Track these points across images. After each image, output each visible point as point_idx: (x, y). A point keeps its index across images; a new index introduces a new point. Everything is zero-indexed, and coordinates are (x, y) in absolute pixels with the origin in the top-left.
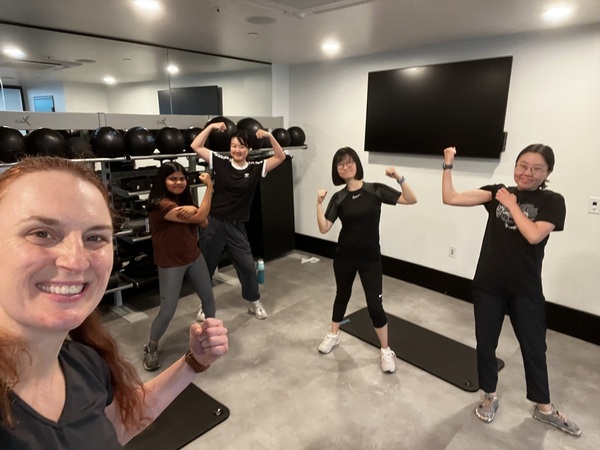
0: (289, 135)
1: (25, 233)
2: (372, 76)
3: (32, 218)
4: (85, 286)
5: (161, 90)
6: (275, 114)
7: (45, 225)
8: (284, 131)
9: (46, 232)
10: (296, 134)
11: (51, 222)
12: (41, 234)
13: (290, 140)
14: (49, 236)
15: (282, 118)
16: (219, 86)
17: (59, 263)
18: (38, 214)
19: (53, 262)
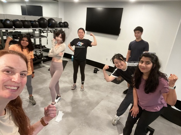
0: (63, 24)
1: (3, 71)
2: (88, 8)
3: (7, 66)
4: (18, 87)
5: (22, 5)
6: (60, 17)
7: (10, 69)
8: (62, 23)
9: (9, 71)
10: (66, 24)
11: (12, 68)
12: (8, 72)
13: (64, 26)
14: (10, 72)
15: (62, 18)
16: (42, 6)
17: (13, 80)
18: (9, 65)
19: (11, 80)
